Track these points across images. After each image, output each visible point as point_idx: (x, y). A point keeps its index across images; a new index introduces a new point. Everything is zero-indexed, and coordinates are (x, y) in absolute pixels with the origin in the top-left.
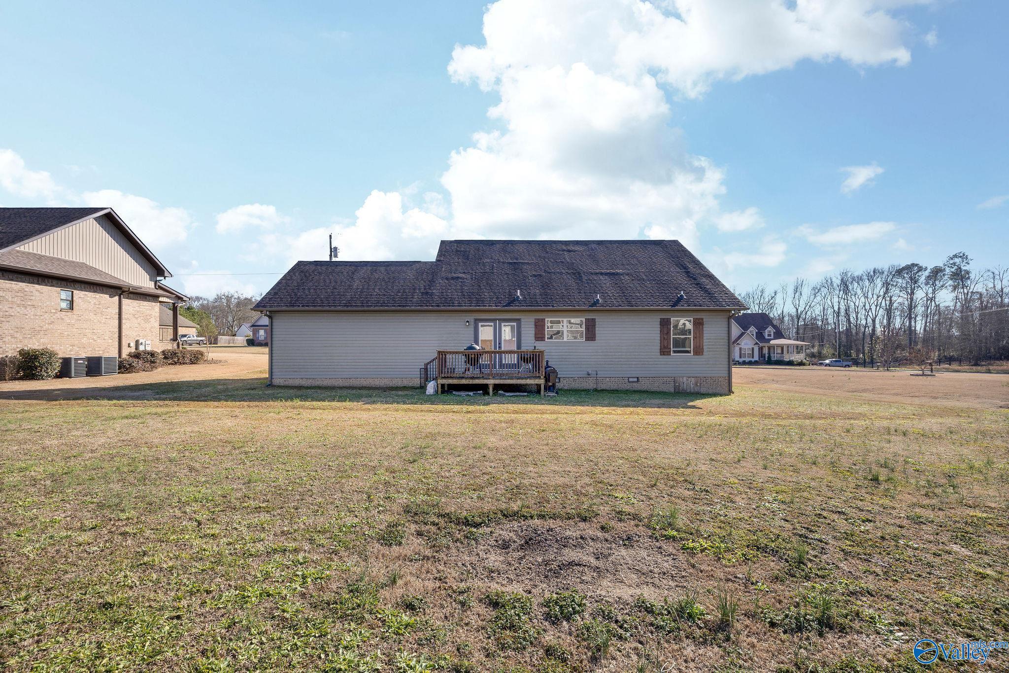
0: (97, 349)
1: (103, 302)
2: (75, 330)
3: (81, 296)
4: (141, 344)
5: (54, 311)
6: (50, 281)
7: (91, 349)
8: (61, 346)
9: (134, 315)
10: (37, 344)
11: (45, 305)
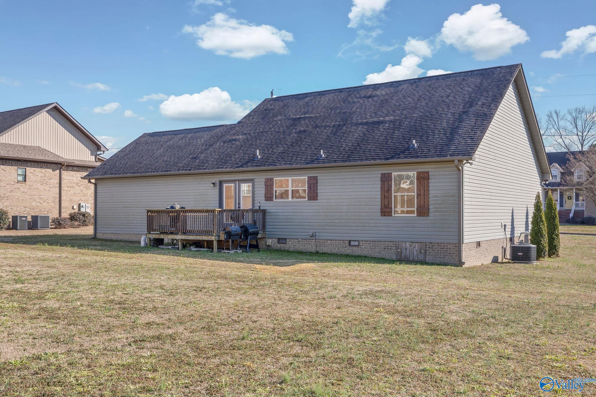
0: (43, 210)
1: (47, 175)
2: (27, 196)
3: (32, 172)
4: (82, 207)
5: (13, 183)
6: (10, 162)
7: (38, 210)
8: (18, 208)
9: (77, 184)
10: (2, 206)
11: (7, 179)
